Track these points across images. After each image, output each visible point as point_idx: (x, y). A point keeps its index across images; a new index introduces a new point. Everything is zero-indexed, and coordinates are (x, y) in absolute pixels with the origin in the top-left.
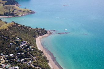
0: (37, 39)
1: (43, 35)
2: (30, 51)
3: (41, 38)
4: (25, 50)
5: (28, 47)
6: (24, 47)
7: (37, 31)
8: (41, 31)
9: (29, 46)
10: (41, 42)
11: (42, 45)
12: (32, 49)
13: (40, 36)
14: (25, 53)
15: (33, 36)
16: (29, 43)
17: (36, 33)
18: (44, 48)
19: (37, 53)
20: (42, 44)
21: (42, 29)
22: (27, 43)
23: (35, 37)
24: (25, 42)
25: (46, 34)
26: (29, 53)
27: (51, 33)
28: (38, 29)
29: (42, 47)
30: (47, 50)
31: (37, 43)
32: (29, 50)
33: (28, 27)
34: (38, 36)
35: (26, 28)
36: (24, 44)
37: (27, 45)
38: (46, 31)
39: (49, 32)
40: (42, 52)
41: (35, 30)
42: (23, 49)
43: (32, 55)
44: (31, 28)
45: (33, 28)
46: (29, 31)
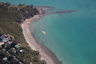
1: (32, 16)
2: (17, 53)
3: (29, 22)
4: (7, 52)
5: (13, 45)
6: (6, 46)
7: (21, 10)
8: (28, 10)
11: (34, 38)
12: (21, 51)
13: (27, 20)
15: (17, 21)
16: (13, 38)
18: (37, 42)
19: (29, 57)
21: (28, 6)
23: (20, 22)
24: (6, 35)
25: (36, 14)
26: (16, 57)
27: (44, 13)
29: (33, 40)
30: (43, 46)
31: (24, 33)
32: (15, 52)
33: (6, 4)
34: (25, 20)
35: (3, 6)
36: (5, 41)
37: (10, 43)
39: (40, 11)
40: (37, 53)
41: (19, 9)
42: (4, 50)
43: (21, 61)
44: (11, 7)
45: (14, 6)
46: (8, 11)
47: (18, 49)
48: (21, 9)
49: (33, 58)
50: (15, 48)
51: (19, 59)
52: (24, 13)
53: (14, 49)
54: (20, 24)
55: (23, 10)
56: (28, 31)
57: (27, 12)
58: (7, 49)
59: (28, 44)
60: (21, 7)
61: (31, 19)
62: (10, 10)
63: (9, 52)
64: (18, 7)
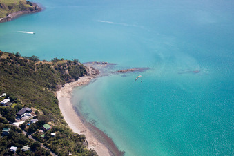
0: (59, 94)
1: (76, 79)
2: (46, 138)
3: (71, 89)
4: (30, 137)
5: (40, 125)
6: (27, 127)
7: (56, 69)
8: (69, 69)
9: (44, 123)
10: (71, 102)
11: (78, 114)
12: (53, 134)
13: (67, 84)
14: (33, 148)
15: (48, 86)
16: (41, 113)
17: (56, 76)
18: (83, 121)
19: (67, 144)
20: (75, 109)
21: (70, 62)
22: (37, 113)
23: (54, 88)
24: (28, 109)
25: (82, 75)
26: (45, 145)
27: (96, 73)
28: (61, 62)
29: (77, 118)
30: (93, 127)
31: (60, 106)
32: (43, 136)
33: (31, 59)
34: (63, 84)
35: (26, 61)
36: (27, 118)
37: (35, 121)
38: (81, 67)
39: (90, 70)
40: (82, 139)
41: (53, 67)
42: (25, 133)
43: (53, 151)
44: (39, 63)
45: (44, 61)
46: (34, 70)
47: (48, 132)
48: (57, 66)
49: (73, 145)
50: (44, 129)
51: (49, 147)
52: (62, 73)
53: (41, 131)
54: (55, 91)
55: (59, 69)
56: (68, 103)
57: (67, 71)
58: (30, 131)
59: (66, 124)
60: (57, 64)
61: (74, 83)
62: (38, 68)
63: (33, 137)
64: (51, 63)
